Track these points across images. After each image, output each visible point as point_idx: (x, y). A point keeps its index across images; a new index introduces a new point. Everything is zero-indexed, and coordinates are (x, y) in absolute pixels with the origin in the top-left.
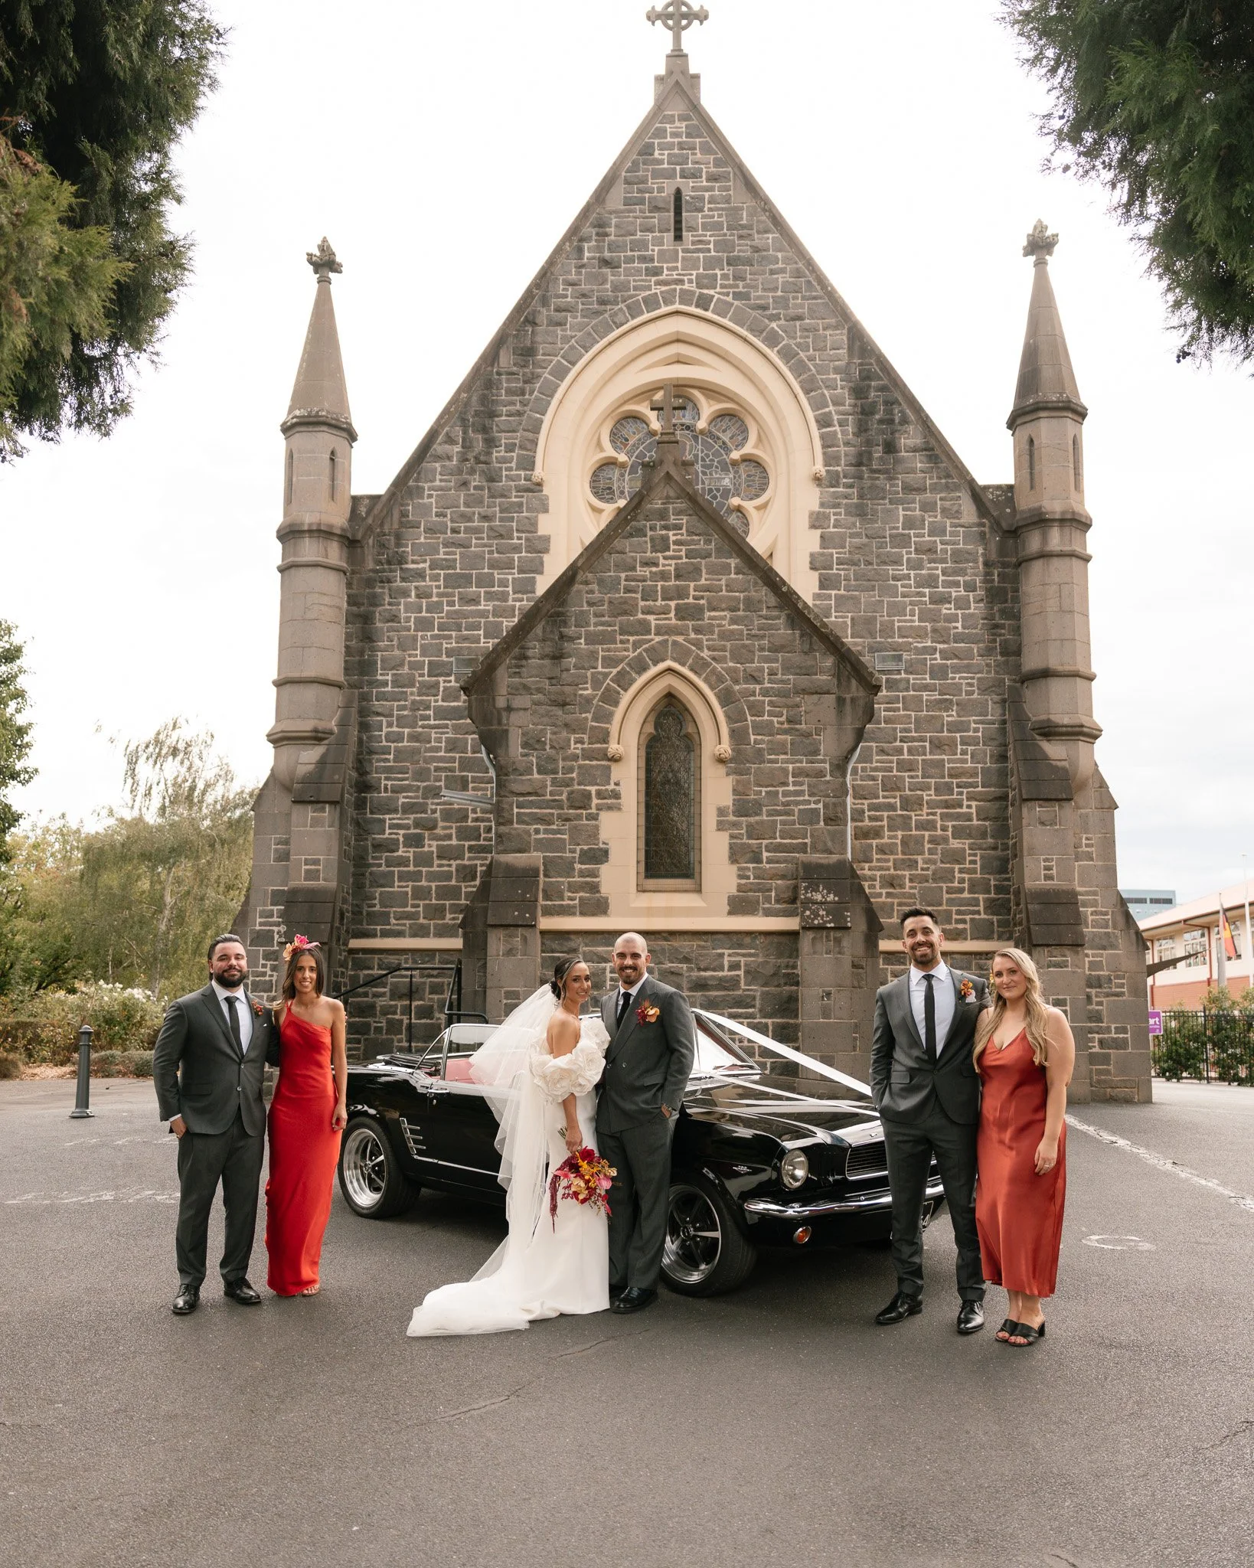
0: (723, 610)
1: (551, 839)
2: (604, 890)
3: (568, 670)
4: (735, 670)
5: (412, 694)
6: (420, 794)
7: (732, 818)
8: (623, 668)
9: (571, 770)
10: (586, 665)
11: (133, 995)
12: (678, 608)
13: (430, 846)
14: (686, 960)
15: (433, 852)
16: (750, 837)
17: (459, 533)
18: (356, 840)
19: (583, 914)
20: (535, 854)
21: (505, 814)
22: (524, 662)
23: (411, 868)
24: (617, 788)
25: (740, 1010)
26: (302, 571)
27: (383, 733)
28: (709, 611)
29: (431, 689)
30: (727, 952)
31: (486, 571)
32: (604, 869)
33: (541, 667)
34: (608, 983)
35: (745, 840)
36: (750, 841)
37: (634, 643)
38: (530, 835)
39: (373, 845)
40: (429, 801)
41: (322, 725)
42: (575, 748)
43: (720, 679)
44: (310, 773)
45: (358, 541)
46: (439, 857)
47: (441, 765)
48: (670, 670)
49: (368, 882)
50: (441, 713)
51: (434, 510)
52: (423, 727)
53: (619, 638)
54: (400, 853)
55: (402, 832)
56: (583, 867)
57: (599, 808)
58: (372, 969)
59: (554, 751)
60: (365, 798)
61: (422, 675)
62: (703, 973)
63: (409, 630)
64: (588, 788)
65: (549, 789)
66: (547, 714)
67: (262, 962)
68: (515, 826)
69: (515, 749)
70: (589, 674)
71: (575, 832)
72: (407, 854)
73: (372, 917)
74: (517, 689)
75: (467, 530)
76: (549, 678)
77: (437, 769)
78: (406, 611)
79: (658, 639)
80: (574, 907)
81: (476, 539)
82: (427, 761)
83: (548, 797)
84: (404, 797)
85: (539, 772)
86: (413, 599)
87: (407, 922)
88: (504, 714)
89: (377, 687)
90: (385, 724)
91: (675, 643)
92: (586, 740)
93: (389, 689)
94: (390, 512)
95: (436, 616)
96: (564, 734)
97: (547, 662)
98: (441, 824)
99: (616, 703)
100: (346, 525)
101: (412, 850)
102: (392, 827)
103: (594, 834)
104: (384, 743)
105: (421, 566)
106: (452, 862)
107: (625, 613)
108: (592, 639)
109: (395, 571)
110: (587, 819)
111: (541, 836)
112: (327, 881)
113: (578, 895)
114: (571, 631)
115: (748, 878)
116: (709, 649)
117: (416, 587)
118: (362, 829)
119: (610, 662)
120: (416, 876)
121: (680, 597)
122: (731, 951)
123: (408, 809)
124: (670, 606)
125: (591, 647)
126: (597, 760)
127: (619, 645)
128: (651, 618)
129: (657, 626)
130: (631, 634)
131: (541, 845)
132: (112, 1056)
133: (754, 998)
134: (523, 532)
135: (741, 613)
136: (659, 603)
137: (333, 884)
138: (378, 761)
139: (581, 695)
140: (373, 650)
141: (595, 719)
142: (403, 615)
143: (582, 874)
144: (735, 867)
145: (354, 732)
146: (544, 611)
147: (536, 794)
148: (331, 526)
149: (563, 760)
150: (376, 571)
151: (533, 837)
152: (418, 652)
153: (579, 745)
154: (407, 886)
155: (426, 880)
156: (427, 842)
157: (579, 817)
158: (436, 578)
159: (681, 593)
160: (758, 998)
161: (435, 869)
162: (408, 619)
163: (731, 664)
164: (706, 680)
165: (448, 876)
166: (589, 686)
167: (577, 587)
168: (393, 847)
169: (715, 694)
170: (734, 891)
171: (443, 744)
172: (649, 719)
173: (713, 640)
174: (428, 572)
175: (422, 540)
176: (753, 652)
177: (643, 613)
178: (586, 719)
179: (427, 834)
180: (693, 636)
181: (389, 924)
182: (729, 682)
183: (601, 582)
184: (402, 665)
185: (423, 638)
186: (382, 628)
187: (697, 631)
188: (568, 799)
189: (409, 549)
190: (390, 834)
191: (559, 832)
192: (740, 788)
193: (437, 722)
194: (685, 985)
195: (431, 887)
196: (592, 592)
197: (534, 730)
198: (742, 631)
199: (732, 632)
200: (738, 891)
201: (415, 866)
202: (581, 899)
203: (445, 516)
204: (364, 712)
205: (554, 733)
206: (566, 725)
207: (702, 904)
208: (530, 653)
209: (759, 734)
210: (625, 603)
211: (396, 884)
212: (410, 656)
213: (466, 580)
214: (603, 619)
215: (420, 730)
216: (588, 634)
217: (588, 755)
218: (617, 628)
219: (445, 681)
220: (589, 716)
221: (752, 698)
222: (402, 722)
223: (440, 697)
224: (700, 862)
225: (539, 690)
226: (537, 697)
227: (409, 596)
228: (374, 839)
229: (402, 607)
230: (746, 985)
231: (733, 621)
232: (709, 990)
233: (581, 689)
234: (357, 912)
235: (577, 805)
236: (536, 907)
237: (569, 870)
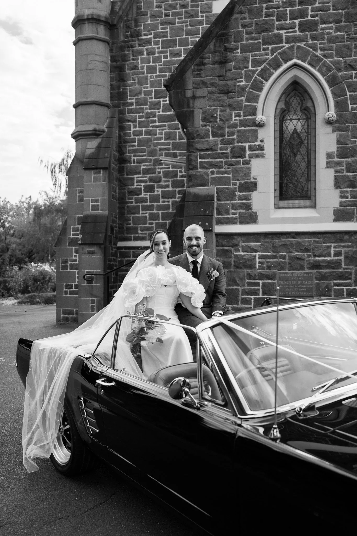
0: (330, 23)
1: (221, 177)
2: (255, 207)
3: (230, 70)
4: (339, 62)
5: (146, 109)
6: (152, 163)
7: (336, 159)
8: (265, 66)
9: (233, 134)
10: (242, 66)
11: (44, 269)
12: (301, 24)
13: (158, 191)
14: (307, 250)
15: (159, 195)
16: (348, 171)
17: (169, 16)
18: (119, 189)
19: (241, 223)
20: (211, 187)
21: (193, 163)
22: (203, 67)
23: (148, 203)
24: (262, 144)
25: (341, 281)
26: (85, 42)
27: (132, 131)
28: (321, 24)
29: (156, 105)
30: (333, 245)
31: (184, 37)
32: (254, 195)
33: (213, 69)
34: (258, 265)
35: (345, 174)
36: (348, 174)
37: (272, 50)
38: (208, 176)
39: (128, 192)
40: (157, 167)
41: (98, 127)
42: (235, 120)
43: (329, 69)
44: (93, 153)
45: (115, 25)
46: (163, 197)
47: (162, 147)
48: (295, 65)
49: (126, 212)
50: (162, 119)
51: (155, 4)
52: (153, 127)
53: (262, 47)
54: (142, 196)
55: (143, 184)
56: (241, 194)
57: (251, 157)
58: (130, 257)
59: (222, 123)
60: (123, 167)
61: (151, 98)
62: (317, 258)
63: (143, 73)
64: (243, 144)
65: (219, 146)
66: (217, 100)
67: (74, 254)
68: (199, 170)
69: (198, 122)
70: (243, 72)
71: (236, 172)
72: (146, 196)
73: (130, 230)
74: (199, 84)
75: (174, 14)
76: (219, 76)
77: (160, 150)
78: (141, 63)
79: (287, 46)
80: (236, 218)
81: (179, 19)
82: (155, 145)
83: (219, 151)
84: (144, 166)
85: (213, 136)
86: (145, 56)
87: (147, 232)
88: (191, 101)
89: (128, 106)
90: (132, 126)
91: (299, 47)
92: (242, 114)
93: (134, 107)
94: (131, 8)
95: (157, 64)
96: (228, 111)
97: (217, 66)
98: (163, 179)
99: (261, 90)
100: (108, 16)
101: (148, 194)
102: (138, 181)
103: (248, 173)
104: (132, 137)
105: (149, 37)
106: (170, 200)
107: (266, 30)
108: (245, 49)
109: (135, 41)
110: (243, 164)
111: (215, 176)
112: (103, 212)
113: (238, 211)
114: (231, 45)
115: (347, 197)
116: (321, 49)
117: (147, 49)
118: (123, 183)
119: (256, 63)
120: (151, 208)
121: (302, 17)
122: (336, 244)
123: (146, 172)
124: (295, 23)
125: (244, 55)
126: (249, 126)
127: (262, 52)
128: (283, 32)
129: (287, 37)
130: (270, 44)
131: (216, 181)
132: (34, 295)
133: (351, 274)
134: (204, 12)
135: (343, 24)
136: (288, 21)
137: (106, 213)
138: (130, 146)
139: (238, 86)
140: (125, 86)
141: (247, 100)
142: (140, 65)
143: (240, 198)
144: (338, 191)
145: (116, 132)
146: (215, 33)
147: (211, 149)
148: (99, 16)
149: (228, 127)
150: (125, 42)
151: (210, 176)
152: (149, 86)
153: (238, 118)
154: (146, 213)
155: (156, 210)
156: (156, 189)
157: (238, 163)
158: (157, 43)
159: (303, 14)
160: (353, 273)
161: (161, 203)
162: (143, 67)
163: (336, 59)
164: (319, 71)
165: (167, 207)
166: (243, 79)
167: (235, 16)
168: (139, 193)
169: (325, 79)
170: (337, 206)
171: (163, 136)
172: (281, 99)
173: (324, 43)
174: (153, 40)
175: (149, 22)
176: (351, 50)
177: (278, 29)
178: (242, 101)
179: (156, 185)
180: (310, 42)
181: (138, 233)
182: (335, 71)
183: (250, 11)
184: (140, 93)
185: (151, 77)
186: (129, 73)
187: (313, 38)
188: (231, 152)
189: (142, 28)
190: (137, 185)
191: (226, 173)
192: (342, 140)
193: (160, 124)
194: (305, 266)
195: (159, 213)
196: (245, 18)
197: (209, 110)
198: (343, 36)
199: (337, 37)
200: (340, 206)
201: (150, 202)
202: (240, 213)
203: (161, 7)
204: (122, 120)
205: (222, 111)
206: (230, 106)
207: (317, 215)
208: (206, 61)
209: (354, 104)
210: (266, 23)
211: (141, 212)
212: (144, 88)
213: (173, 43)
214: (252, 35)
215: (151, 128)
216: (242, 46)
217: (243, 124)
218: (261, 41)
219: (163, 101)
220: (244, 99)
221: (350, 80)
222: (141, 124)
223: (161, 110)
224: (315, 189)
225: (213, 84)
226: (212, 89)
227: (143, 54)
228: (129, 188)
229: (139, 61)
230: (345, 265)
231: (337, 30)
232: (321, 269)
233: (238, 82)
234: (121, 228)
235: (237, 155)
236: (212, 219)
237: (232, 196)
